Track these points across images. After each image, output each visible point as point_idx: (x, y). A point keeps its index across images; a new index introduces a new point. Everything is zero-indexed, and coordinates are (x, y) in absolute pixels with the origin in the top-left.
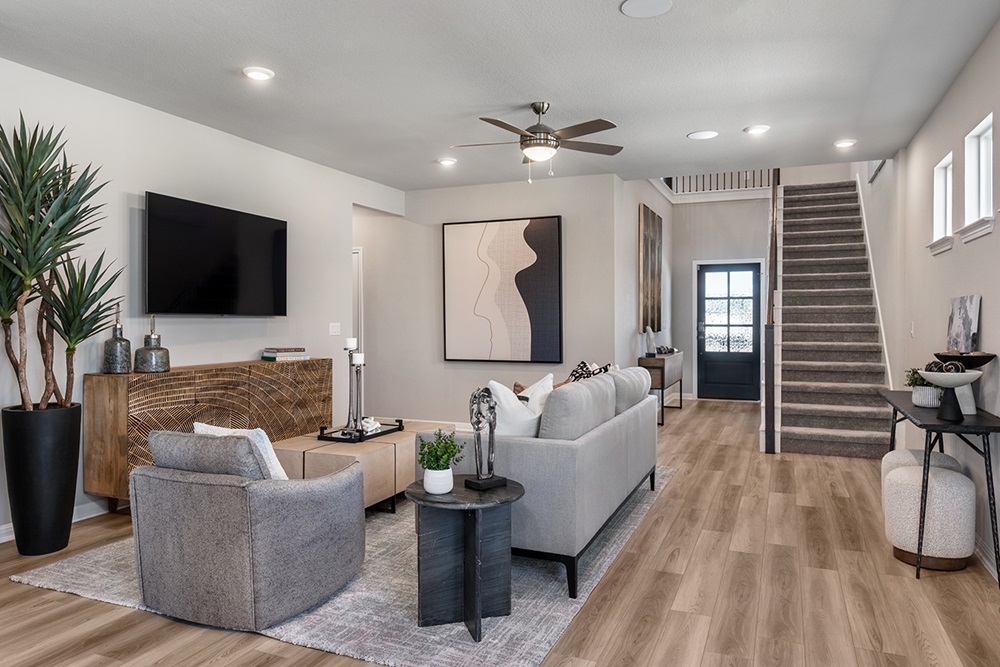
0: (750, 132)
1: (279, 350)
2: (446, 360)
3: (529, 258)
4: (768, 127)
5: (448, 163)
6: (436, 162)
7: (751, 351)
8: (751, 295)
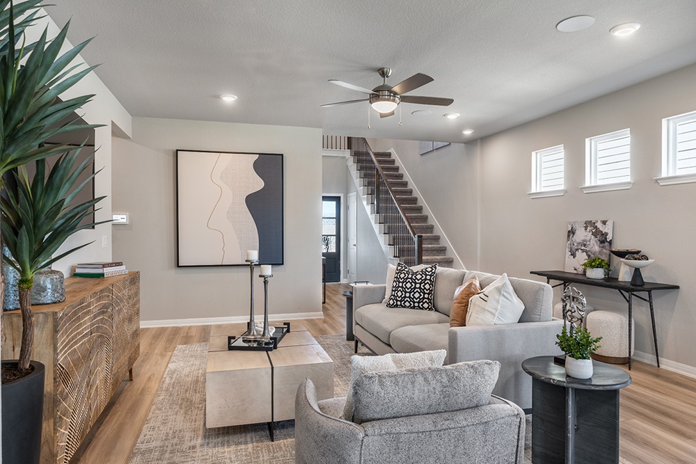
0: (448, 117)
1: (104, 266)
2: (178, 266)
3: (258, 184)
4: (459, 115)
5: (229, 99)
6: (218, 97)
7: (335, 251)
8: (335, 216)
